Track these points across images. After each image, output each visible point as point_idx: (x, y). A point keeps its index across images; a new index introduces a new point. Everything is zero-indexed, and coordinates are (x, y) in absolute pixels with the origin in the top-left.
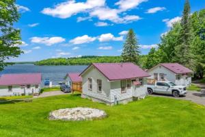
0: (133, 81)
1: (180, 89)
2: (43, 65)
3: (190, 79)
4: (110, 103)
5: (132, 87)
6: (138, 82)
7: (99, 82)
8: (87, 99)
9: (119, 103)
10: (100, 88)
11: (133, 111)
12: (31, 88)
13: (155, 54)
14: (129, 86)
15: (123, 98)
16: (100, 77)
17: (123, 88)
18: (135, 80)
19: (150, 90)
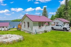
0: (45, 23)
1: (67, 27)
2: (14, 21)
3: (69, 25)
4: (33, 33)
5: (44, 26)
6: (47, 24)
7: (28, 23)
8: (23, 31)
9: (38, 33)
10: (29, 26)
11: (44, 37)
12: (4, 28)
13: (54, 17)
14: (43, 25)
15: (39, 31)
16: (29, 21)
17: (40, 26)
18: (46, 23)
19: (52, 28)
